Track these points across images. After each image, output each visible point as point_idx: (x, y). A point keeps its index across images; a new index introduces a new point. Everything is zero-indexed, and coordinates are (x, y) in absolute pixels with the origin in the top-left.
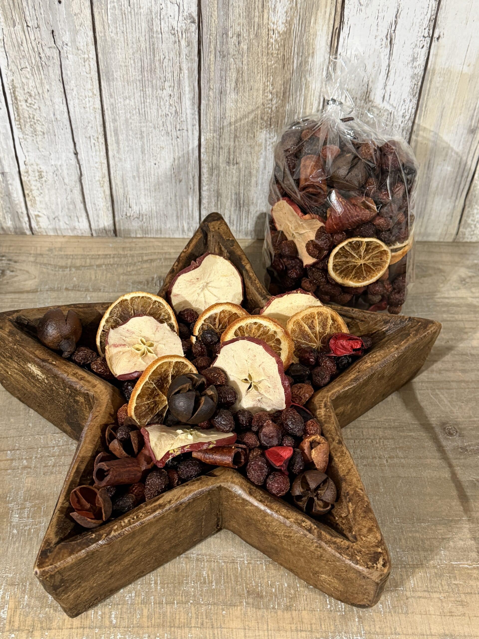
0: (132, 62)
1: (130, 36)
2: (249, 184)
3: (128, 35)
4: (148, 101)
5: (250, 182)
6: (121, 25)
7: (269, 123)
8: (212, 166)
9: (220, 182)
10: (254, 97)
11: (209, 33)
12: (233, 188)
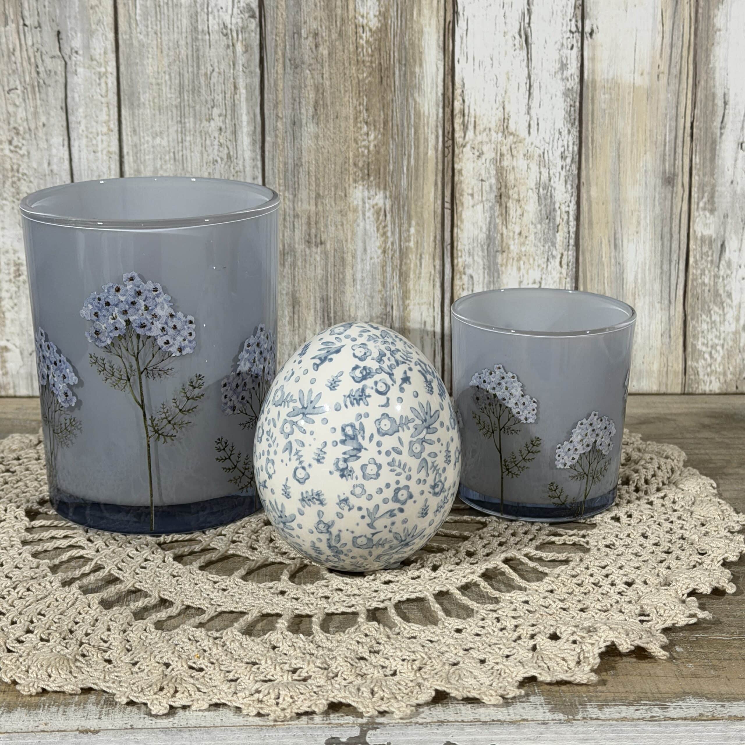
0: (167, 77)
1: (165, 38)
2: (343, 281)
3: (163, 36)
4: (188, 138)
5: (344, 277)
6: (154, 23)
7: (366, 172)
8: (284, 249)
9: (296, 279)
10: (342, 129)
11: (274, 32)
12: (317, 288)
